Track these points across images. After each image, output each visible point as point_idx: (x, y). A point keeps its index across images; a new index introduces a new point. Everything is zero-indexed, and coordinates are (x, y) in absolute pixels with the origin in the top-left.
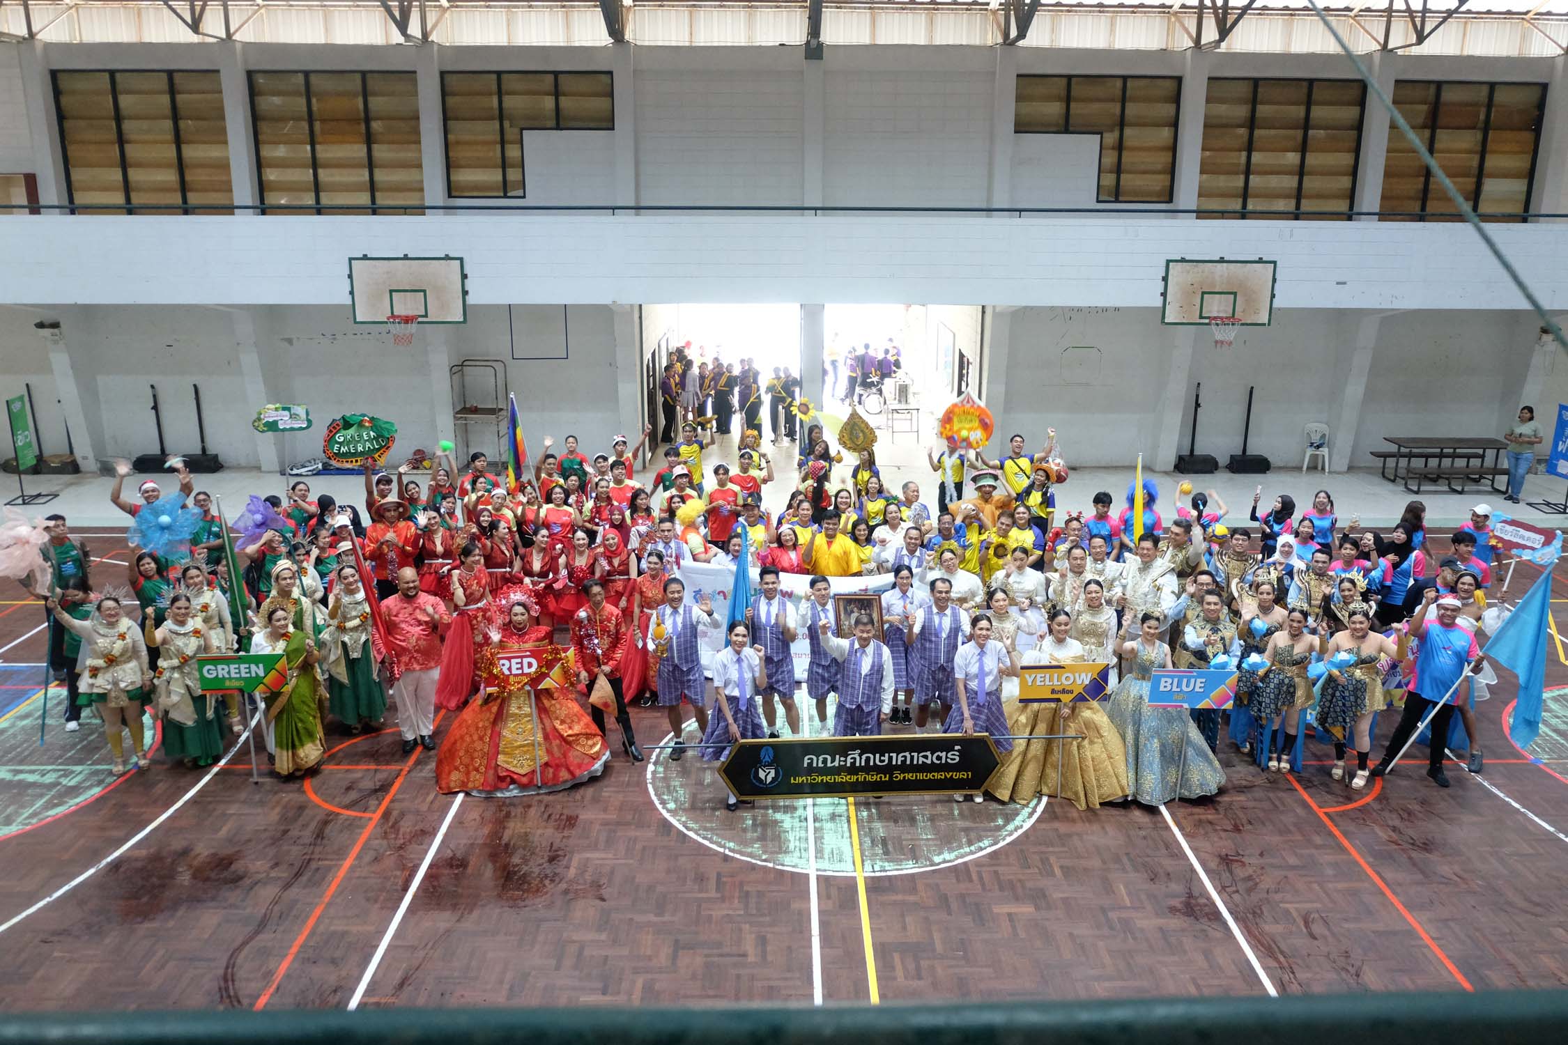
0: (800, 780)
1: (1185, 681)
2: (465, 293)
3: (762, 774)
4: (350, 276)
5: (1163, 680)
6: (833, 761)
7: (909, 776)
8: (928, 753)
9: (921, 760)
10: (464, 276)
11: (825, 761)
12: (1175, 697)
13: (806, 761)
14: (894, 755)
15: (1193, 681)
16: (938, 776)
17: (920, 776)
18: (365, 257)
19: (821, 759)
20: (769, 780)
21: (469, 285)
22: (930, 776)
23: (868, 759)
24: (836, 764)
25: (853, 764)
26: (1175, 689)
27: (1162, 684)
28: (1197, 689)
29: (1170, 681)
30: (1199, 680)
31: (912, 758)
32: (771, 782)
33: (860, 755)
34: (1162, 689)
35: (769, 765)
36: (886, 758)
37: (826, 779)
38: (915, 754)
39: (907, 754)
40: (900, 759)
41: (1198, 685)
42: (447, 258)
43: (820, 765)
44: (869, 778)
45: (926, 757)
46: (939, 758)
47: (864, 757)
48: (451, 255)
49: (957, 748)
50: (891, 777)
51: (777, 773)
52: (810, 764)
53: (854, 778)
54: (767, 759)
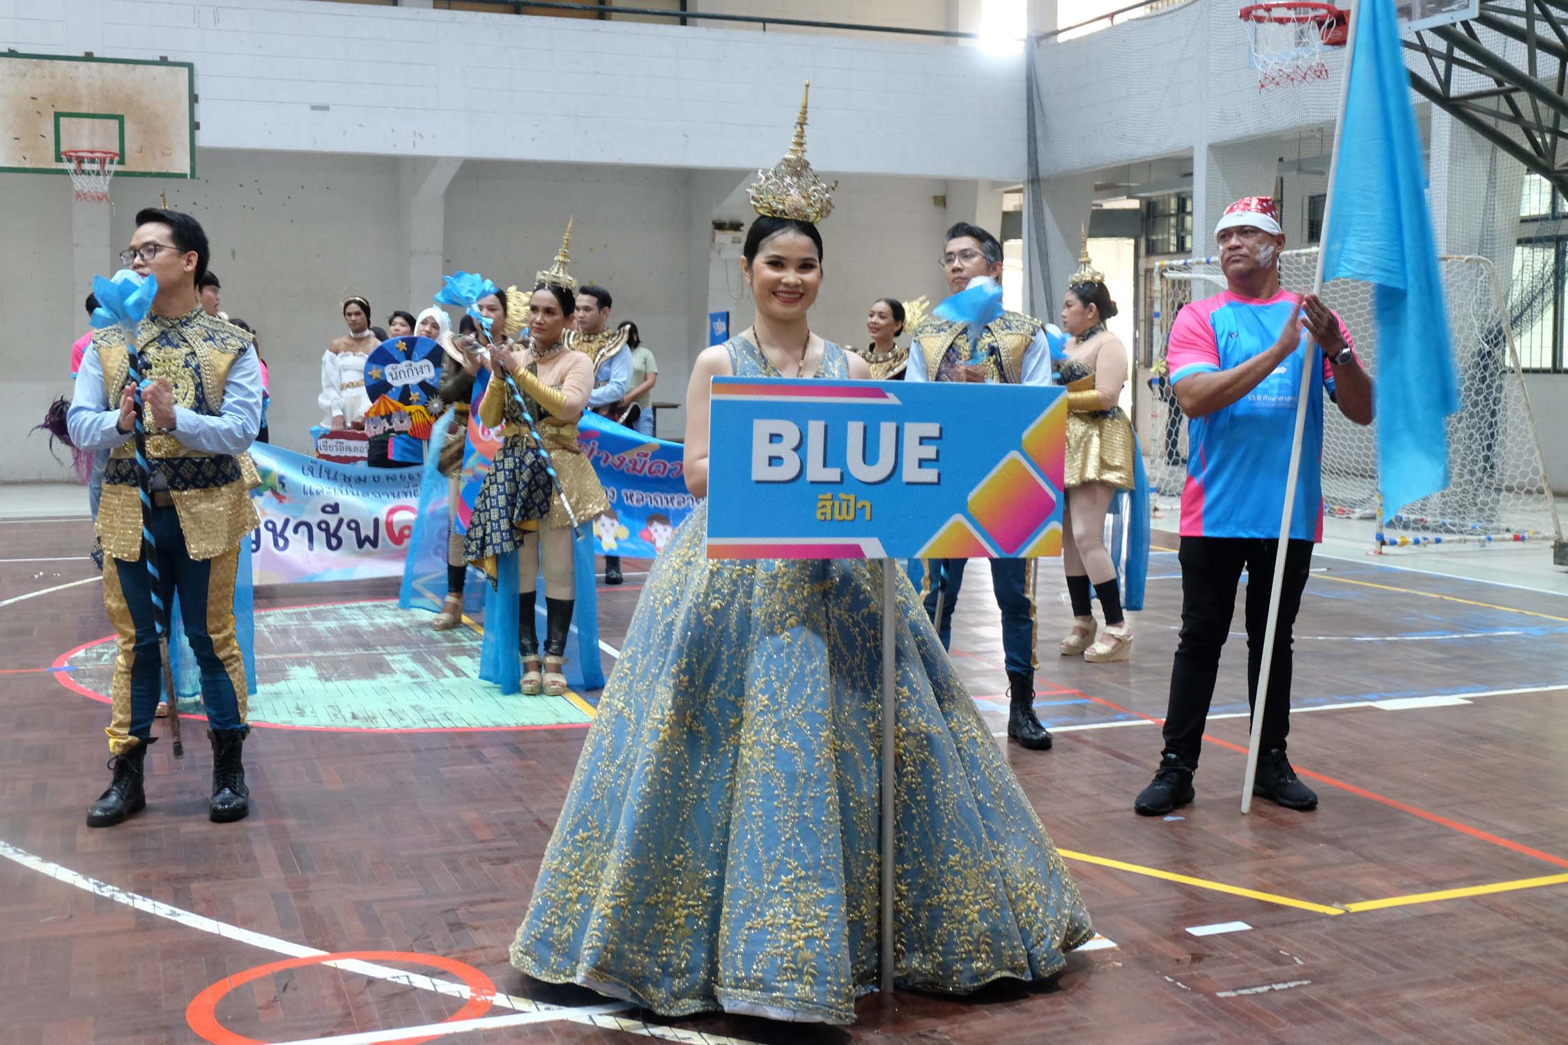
1: (855, 431)
5: (762, 428)
12: (824, 507)
15: (887, 430)
26: (816, 471)
27: (761, 449)
28: (911, 473)
29: (790, 431)
30: (914, 431)
34: (760, 471)
41: (913, 451)
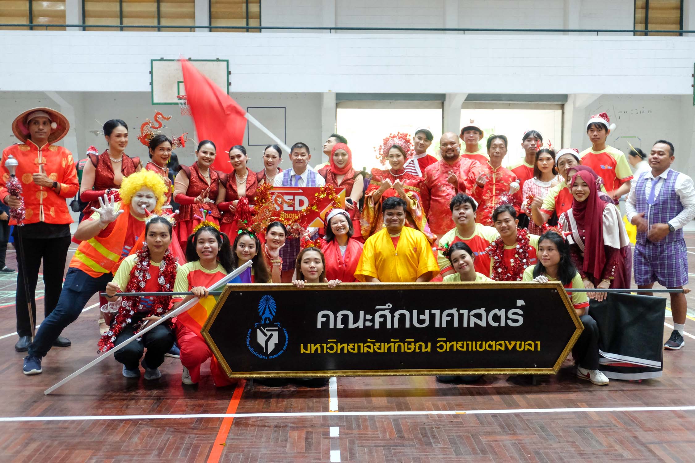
0: (312, 348)
2: (229, 84)
3: (261, 339)
4: (151, 72)
6: (356, 320)
7: (458, 345)
8: (482, 311)
9: (473, 320)
10: (229, 73)
11: (345, 319)
13: (320, 320)
14: (437, 312)
16: (497, 346)
17: (474, 346)
18: (162, 60)
19: (340, 315)
20: (271, 347)
21: (232, 78)
22: (485, 346)
23: (402, 318)
24: (360, 324)
25: (383, 324)
31: (461, 316)
32: (274, 352)
33: (392, 312)
35: (271, 324)
36: (426, 317)
37: (348, 347)
38: (465, 312)
39: (454, 311)
40: (445, 319)
42: (218, 60)
43: (339, 326)
44: (405, 348)
45: (479, 316)
46: (496, 318)
47: (397, 314)
48: (220, 59)
49: (520, 303)
50: (434, 347)
51: (281, 337)
52: (325, 324)
53: (385, 348)
54: (267, 314)
